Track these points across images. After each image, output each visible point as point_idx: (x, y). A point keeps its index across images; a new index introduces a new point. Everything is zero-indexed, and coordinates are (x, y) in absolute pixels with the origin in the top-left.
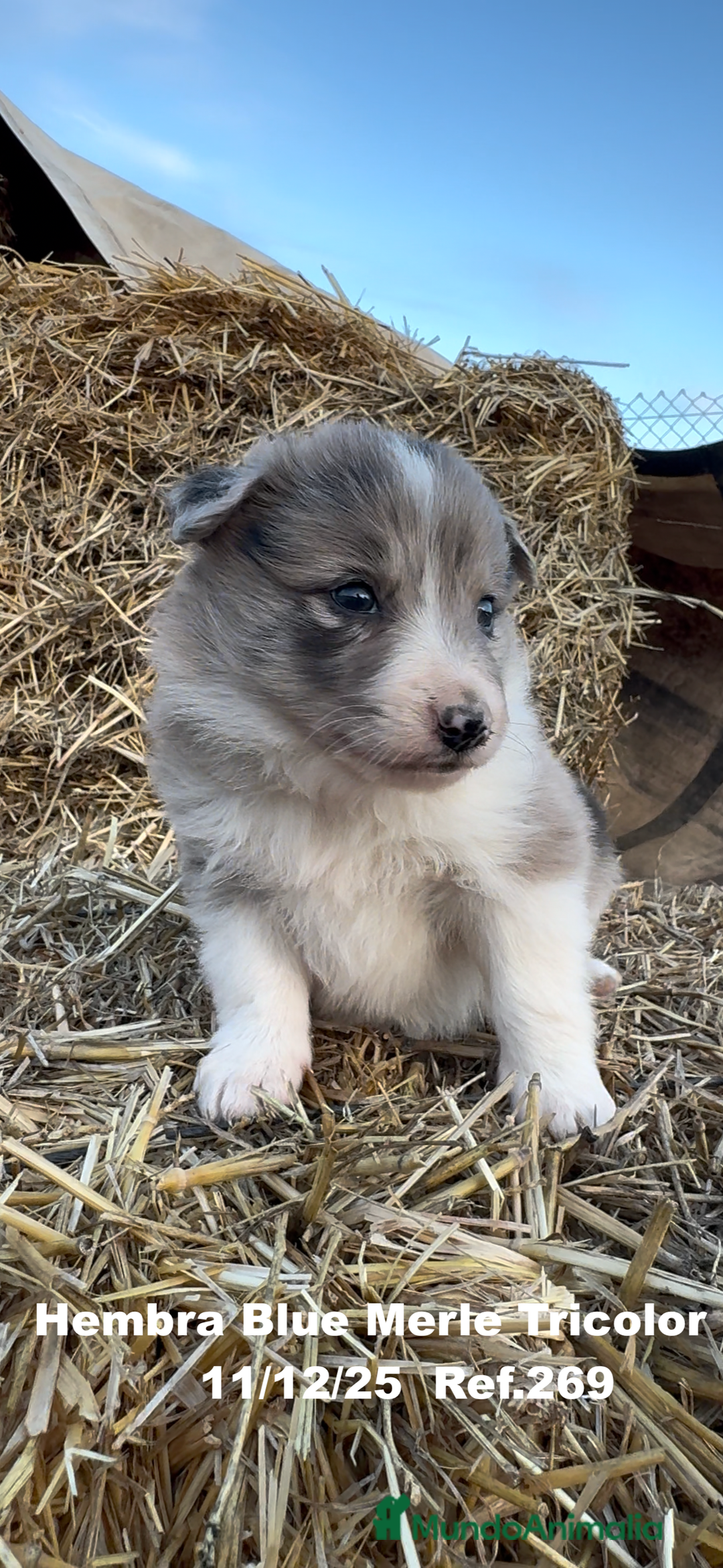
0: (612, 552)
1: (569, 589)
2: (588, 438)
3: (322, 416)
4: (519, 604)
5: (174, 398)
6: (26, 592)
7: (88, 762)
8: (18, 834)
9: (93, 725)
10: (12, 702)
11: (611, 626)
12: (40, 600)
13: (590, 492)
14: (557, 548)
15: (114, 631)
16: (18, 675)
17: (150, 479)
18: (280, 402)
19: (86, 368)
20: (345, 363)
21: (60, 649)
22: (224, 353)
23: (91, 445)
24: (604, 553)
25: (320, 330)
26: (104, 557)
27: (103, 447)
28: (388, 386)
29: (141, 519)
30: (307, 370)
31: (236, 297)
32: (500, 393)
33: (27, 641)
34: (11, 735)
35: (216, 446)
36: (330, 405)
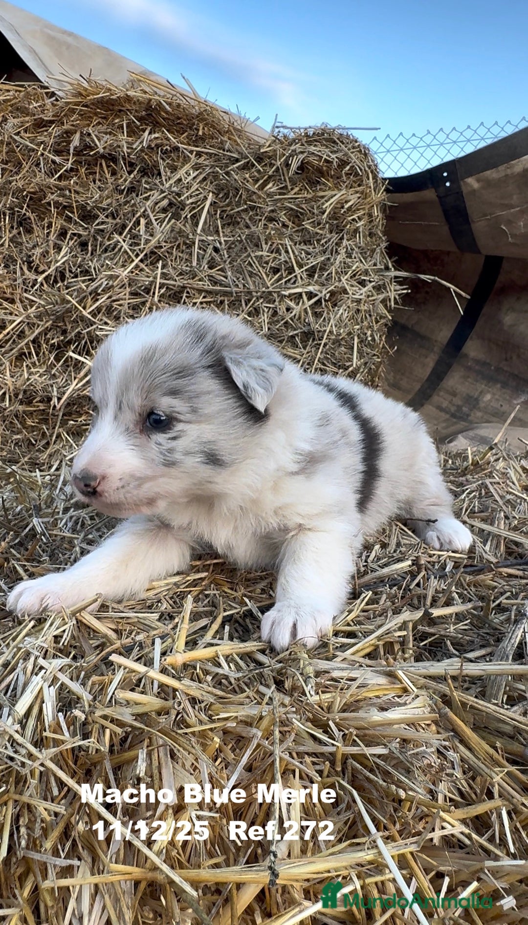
0: (378, 250)
1: (355, 275)
2: (358, 178)
3: (193, 175)
4: (325, 287)
5: (98, 169)
6: (22, 302)
7: (74, 404)
8: (37, 451)
9: (75, 383)
10: (23, 370)
11: (381, 297)
12: (32, 307)
13: (362, 212)
14: (345, 250)
15: (80, 322)
16: (24, 354)
17: (88, 224)
18: (165, 167)
19: (39, 153)
20: (203, 139)
21: (48, 336)
22: (125, 137)
23: (49, 204)
24: (373, 251)
25: (185, 117)
26: (67, 276)
27: (57, 204)
28: (231, 152)
29: (87, 249)
30: (180, 145)
31: (128, 99)
32: (302, 153)
33: (27, 333)
34: (25, 392)
35: (128, 199)
36: (196, 167)
